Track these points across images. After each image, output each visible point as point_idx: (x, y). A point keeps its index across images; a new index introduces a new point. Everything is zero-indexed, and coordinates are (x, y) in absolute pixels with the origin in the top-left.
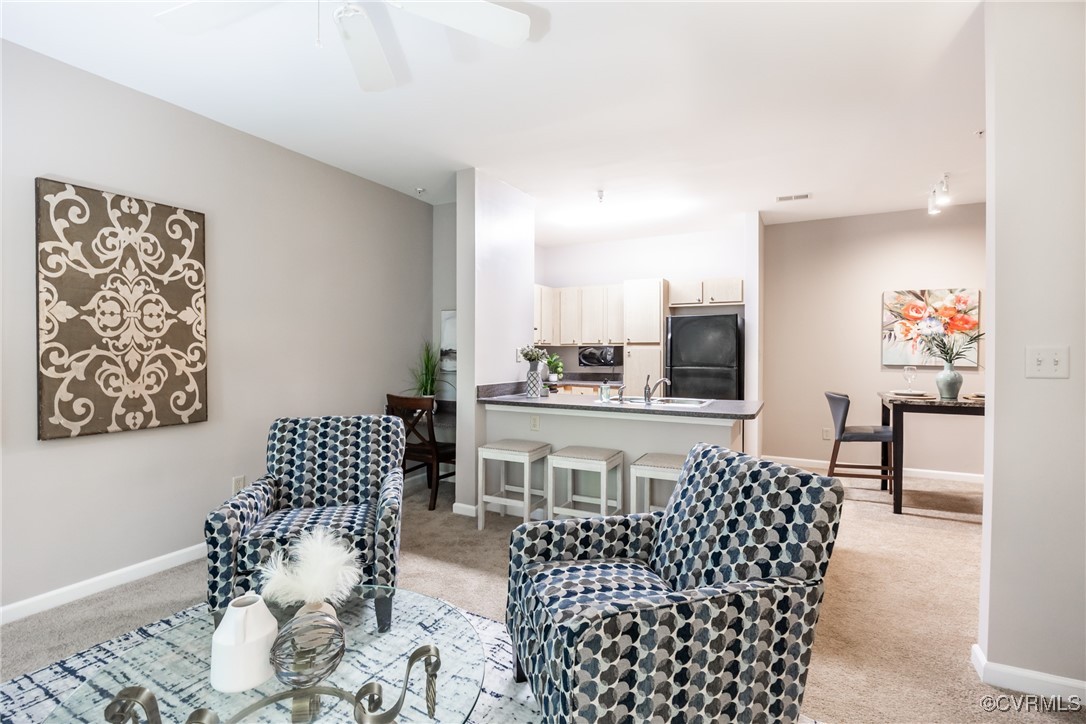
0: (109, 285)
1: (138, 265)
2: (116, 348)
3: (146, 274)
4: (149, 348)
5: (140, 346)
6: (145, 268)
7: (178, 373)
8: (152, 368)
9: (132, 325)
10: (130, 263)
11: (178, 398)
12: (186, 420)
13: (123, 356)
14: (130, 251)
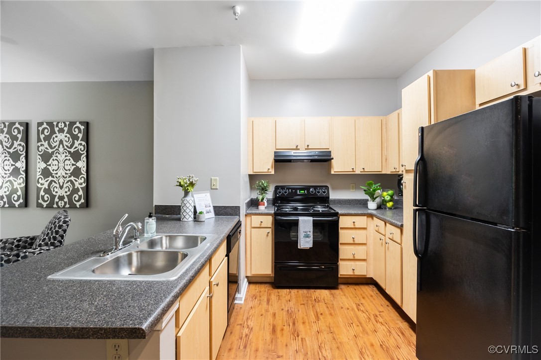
0: (55, 155)
1: (63, 147)
2: (56, 177)
3: (66, 149)
4: (66, 177)
5: (63, 176)
6: (65, 147)
7: (76, 187)
8: (67, 185)
9: (61, 169)
10: (61, 146)
11: (75, 197)
12: (78, 206)
13: (58, 180)
14: (61, 142)
